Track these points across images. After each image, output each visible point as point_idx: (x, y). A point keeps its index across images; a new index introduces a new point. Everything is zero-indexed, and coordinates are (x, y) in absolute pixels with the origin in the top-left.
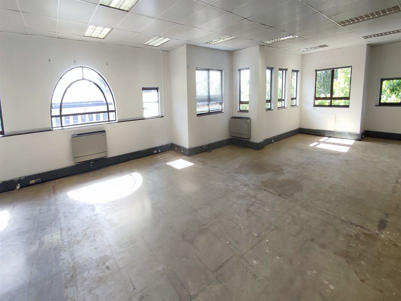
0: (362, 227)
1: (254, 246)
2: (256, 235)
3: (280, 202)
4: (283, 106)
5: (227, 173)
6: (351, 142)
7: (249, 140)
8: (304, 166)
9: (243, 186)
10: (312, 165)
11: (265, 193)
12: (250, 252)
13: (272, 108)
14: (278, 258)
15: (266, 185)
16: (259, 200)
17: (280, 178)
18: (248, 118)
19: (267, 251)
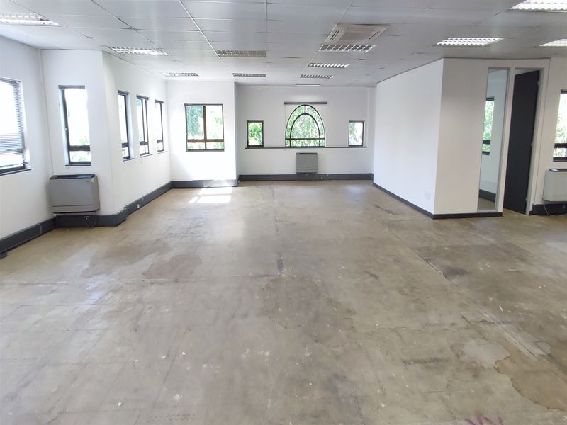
0: (267, 275)
1: (168, 374)
2: (164, 357)
3: (180, 290)
4: (147, 152)
5: (67, 284)
6: (231, 190)
7: (98, 213)
8: (192, 231)
9: (111, 294)
10: (201, 226)
11: (154, 288)
12: (165, 389)
13: (132, 156)
14: (205, 366)
15: (152, 275)
16: (150, 303)
17: (168, 257)
18: (93, 176)
19: (189, 368)
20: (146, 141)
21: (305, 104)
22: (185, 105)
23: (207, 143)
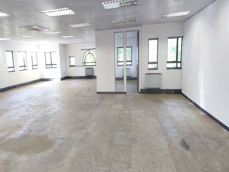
4: (26, 69)
6: (59, 81)
13: (15, 71)
20: (26, 65)
21: (89, 50)
22: (45, 53)
23: (52, 66)
